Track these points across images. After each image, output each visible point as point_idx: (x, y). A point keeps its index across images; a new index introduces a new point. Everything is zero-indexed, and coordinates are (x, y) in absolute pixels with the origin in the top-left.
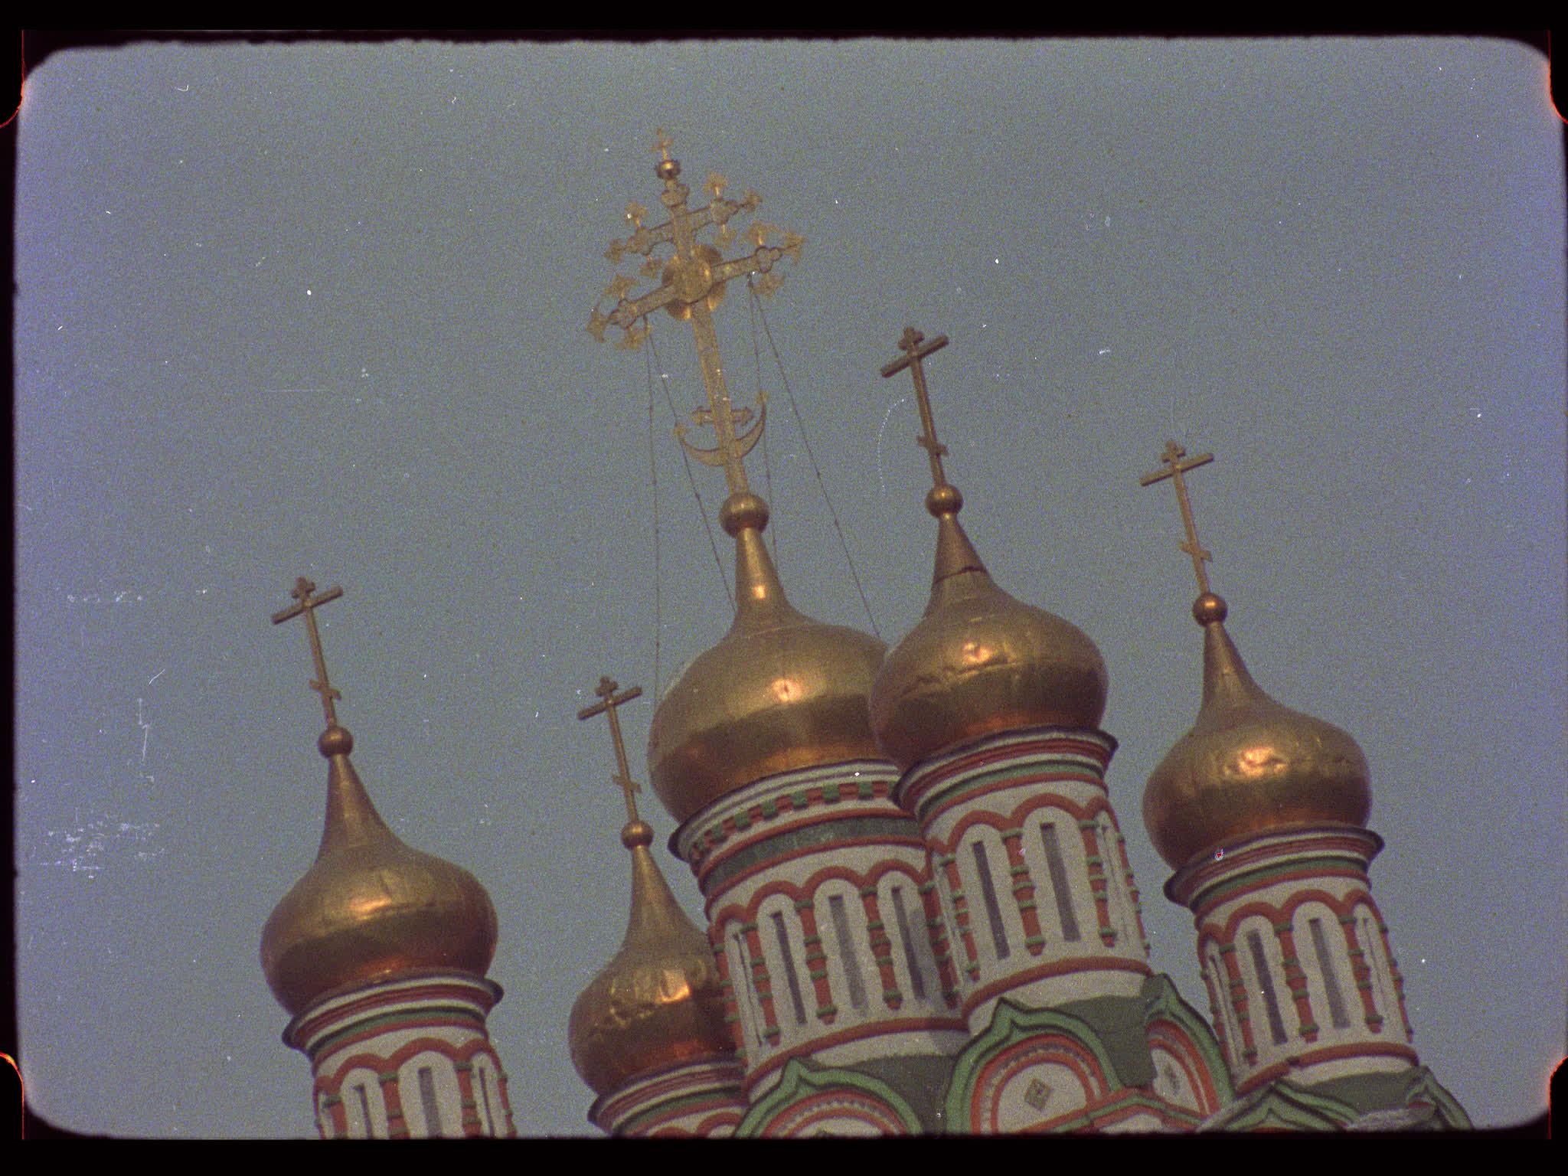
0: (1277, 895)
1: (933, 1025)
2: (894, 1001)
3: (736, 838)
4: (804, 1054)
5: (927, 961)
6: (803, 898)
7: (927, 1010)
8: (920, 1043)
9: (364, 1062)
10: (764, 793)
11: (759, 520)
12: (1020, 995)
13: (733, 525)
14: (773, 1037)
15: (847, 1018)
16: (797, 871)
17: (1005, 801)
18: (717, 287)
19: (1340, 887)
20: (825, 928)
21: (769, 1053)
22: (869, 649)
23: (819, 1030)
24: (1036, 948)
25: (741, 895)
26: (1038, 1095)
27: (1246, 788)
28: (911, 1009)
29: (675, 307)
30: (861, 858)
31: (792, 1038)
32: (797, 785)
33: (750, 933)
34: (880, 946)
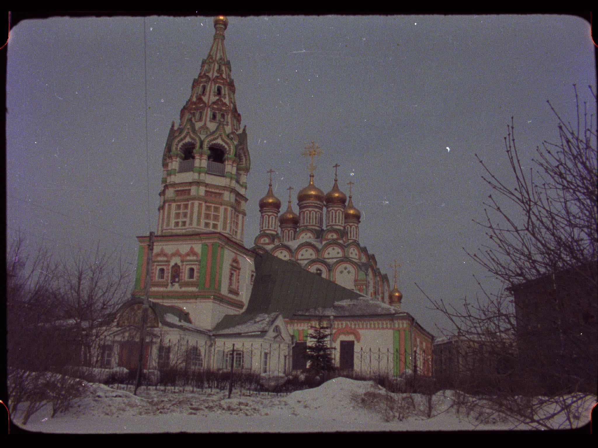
0: (351, 224)
1: (319, 227)
2: (316, 223)
3: (305, 205)
4: (306, 226)
5: (319, 221)
6: (310, 212)
7: (319, 225)
8: (317, 228)
9: (268, 215)
10: (308, 201)
11: (313, 176)
12: (333, 227)
13: (311, 176)
14: (304, 223)
15: (311, 224)
16: (310, 209)
17: (336, 209)
18: (314, 154)
19: (356, 225)
20: (311, 215)
21: (303, 225)
22: (322, 193)
23: (308, 224)
24: (336, 222)
25: (304, 210)
26: (332, 236)
27: (350, 214)
28: (317, 225)
29: (310, 155)
30: (316, 210)
31: (306, 224)
32: (310, 201)
33: (304, 213)
34: (316, 218)
